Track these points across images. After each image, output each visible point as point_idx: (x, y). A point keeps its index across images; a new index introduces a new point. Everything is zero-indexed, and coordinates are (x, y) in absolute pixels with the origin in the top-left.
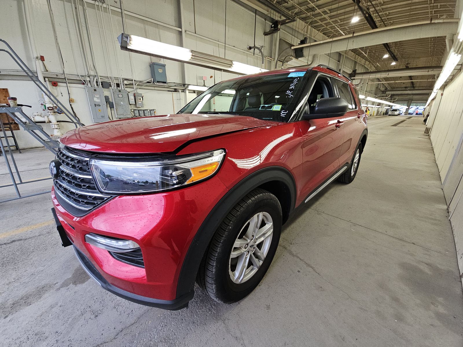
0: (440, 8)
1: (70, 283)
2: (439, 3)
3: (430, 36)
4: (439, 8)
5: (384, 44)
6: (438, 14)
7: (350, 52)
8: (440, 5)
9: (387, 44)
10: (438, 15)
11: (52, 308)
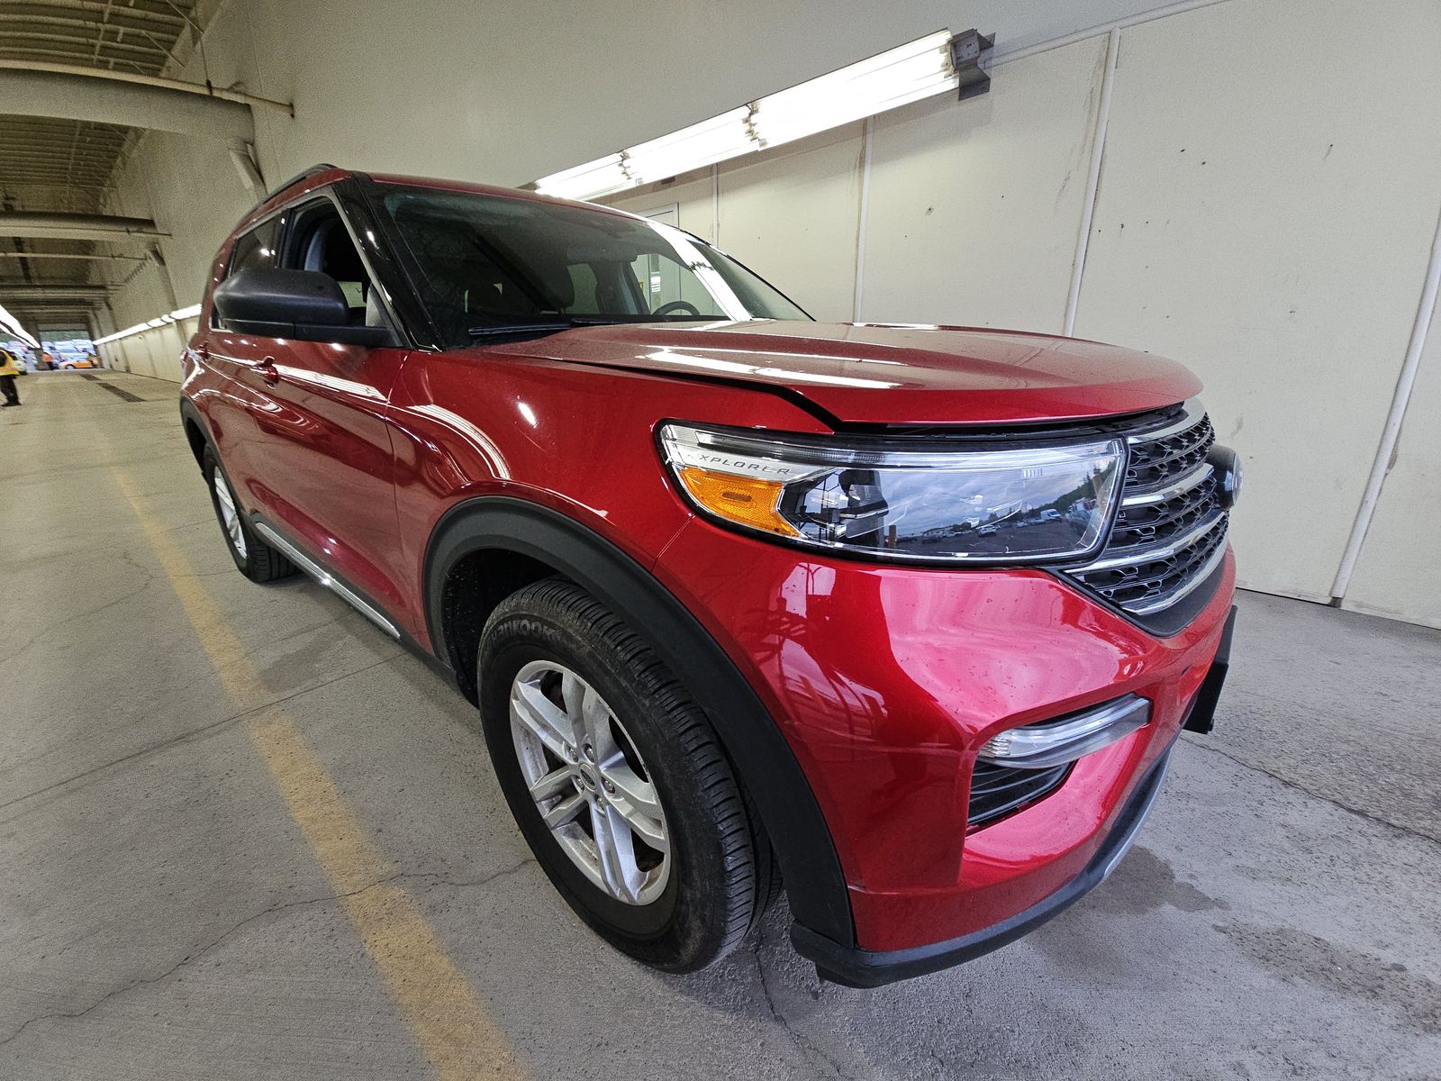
1: (1180, 886)
4: (119, 40)
6: (112, 56)
11: (1252, 870)
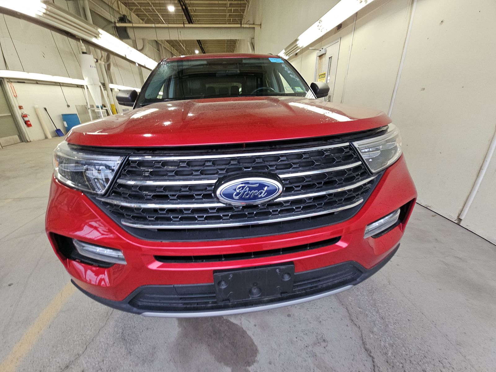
0: (233, 12)
2: (233, 7)
3: (226, 38)
5: (197, 40)
7: (166, 42)
8: (233, 10)
9: (199, 40)
10: (231, 19)
